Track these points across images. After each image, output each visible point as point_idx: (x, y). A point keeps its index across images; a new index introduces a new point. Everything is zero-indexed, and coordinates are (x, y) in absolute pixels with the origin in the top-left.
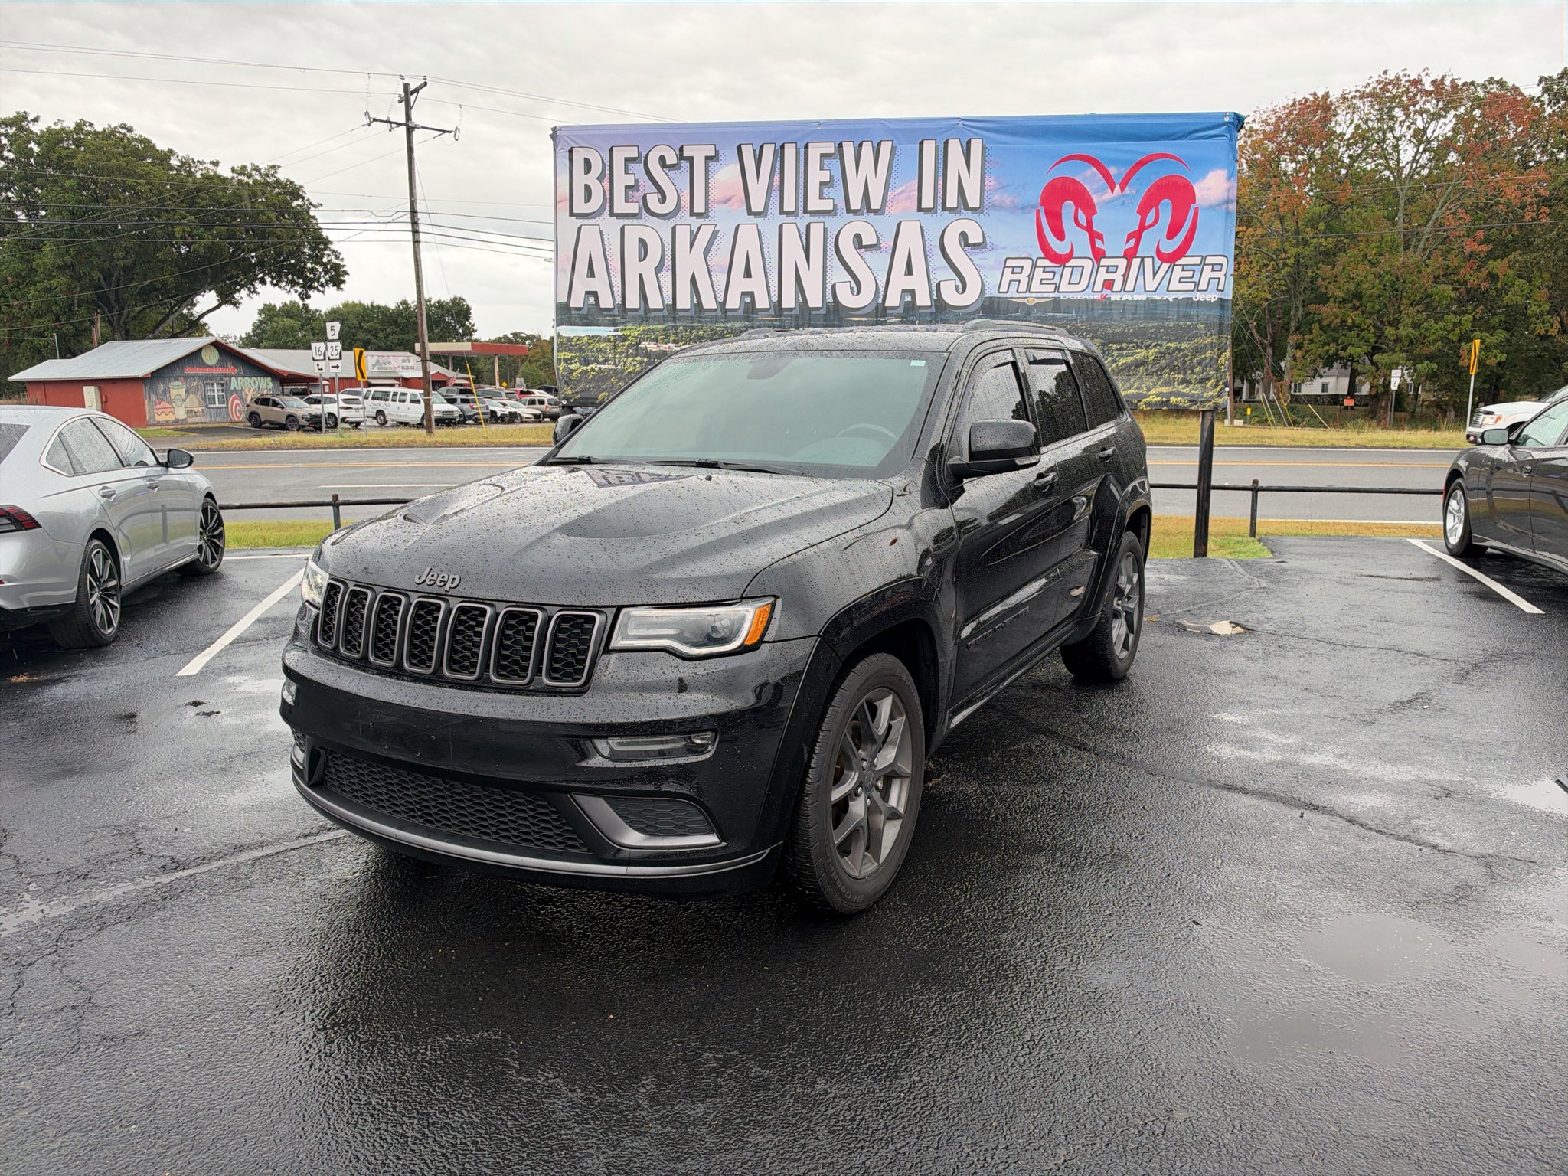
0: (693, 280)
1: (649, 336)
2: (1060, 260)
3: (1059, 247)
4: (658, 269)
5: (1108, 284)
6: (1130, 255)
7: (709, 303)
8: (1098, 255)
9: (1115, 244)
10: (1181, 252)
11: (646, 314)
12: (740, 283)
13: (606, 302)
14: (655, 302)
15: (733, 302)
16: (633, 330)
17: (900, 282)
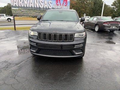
0: (26, 4)
1: (22, 9)
2: (58, 5)
3: (58, 4)
4: (22, 3)
5: (61, 7)
6: (63, 5)
7: (28, 6)
8: (61, 5)
9: (62, 4)
10: (66, 5)
11: (21, 7)
12: (31, 5)
13: (17, 6)
14: (22, 6)
15: (30, 6)
16: (20, 9)
17: (45, 6)
